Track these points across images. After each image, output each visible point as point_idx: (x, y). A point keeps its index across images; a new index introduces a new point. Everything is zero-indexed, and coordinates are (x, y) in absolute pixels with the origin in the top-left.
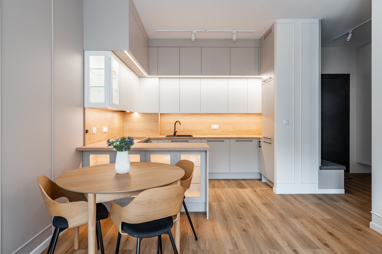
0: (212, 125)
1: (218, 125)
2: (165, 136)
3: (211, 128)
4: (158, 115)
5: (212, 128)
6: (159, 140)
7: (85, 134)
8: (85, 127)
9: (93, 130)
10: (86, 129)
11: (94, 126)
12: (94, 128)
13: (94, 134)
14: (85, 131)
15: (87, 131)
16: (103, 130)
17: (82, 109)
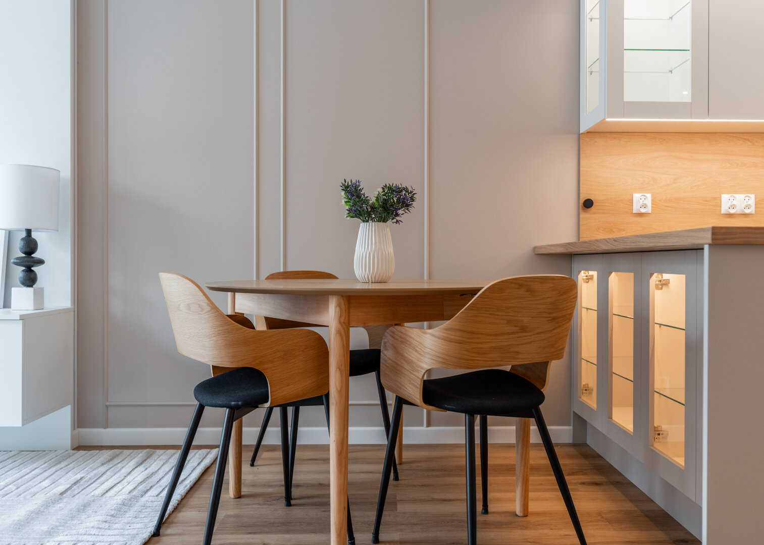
7: (580, 210)
8: (581, 192)
9: (633, 203)
10: (583, 198)
11: (642, 189)
12: (636, 196)
13: (641, 215)
14: (582, 201)
15: (588, 204)
16: (721, 206)
17: (573, 139)
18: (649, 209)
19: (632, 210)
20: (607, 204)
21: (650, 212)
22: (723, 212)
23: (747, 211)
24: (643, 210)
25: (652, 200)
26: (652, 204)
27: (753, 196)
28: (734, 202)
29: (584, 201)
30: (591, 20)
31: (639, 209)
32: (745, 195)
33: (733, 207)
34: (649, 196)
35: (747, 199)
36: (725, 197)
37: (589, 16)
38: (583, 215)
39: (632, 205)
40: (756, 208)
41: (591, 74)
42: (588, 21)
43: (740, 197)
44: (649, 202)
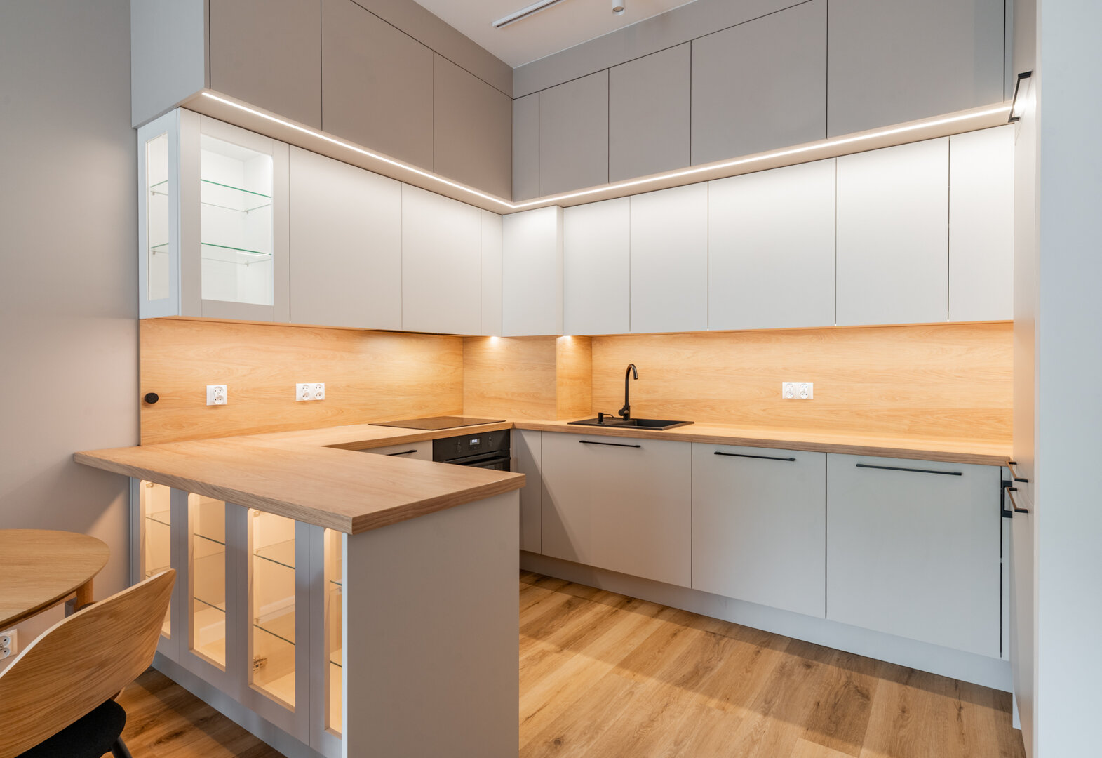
0: (784, 384)
1: (810, 385)
2: (564, 423)
3: (779, 393)
4: (553, 341)
5: (784, 395)
6: (543, 434)
7: (141, 406)
8: (142, 385)
9: (206, 395)
10: (145, 391)
11: (216, 380)
12: (210, 388)
13: (215, 407)
14: (143, 395)
15: (151, 399)
16: (295, 395)
17: (130, 325)
18: (224, 401)
19: (206, 402)
20: (174, 398)
21: (226, 403)
22: (298, 399)
23: (319, 398)
24: (218, 403)
25: (228, 391)
26: (228, 395)
27: (323, 384)
28: (308, 391)
29: (145, 395)
30: (154, 193)
31: (213, 402)
32: (316, 384)
33: (306, 395)
34: (224, 387)
35: (318, 387)
36: (299, 386)
37: (150, 190)
38: (144, 412)
39: (206, 398)
40: (326, 394)
41: (154, 254)
42: (150, 194)
43: (313, 386)
44: (224, 394)
